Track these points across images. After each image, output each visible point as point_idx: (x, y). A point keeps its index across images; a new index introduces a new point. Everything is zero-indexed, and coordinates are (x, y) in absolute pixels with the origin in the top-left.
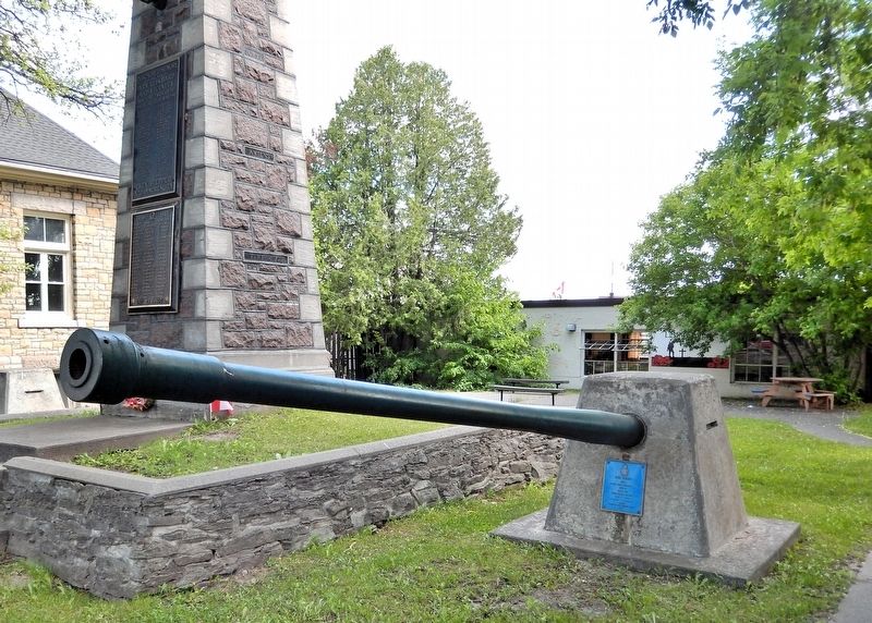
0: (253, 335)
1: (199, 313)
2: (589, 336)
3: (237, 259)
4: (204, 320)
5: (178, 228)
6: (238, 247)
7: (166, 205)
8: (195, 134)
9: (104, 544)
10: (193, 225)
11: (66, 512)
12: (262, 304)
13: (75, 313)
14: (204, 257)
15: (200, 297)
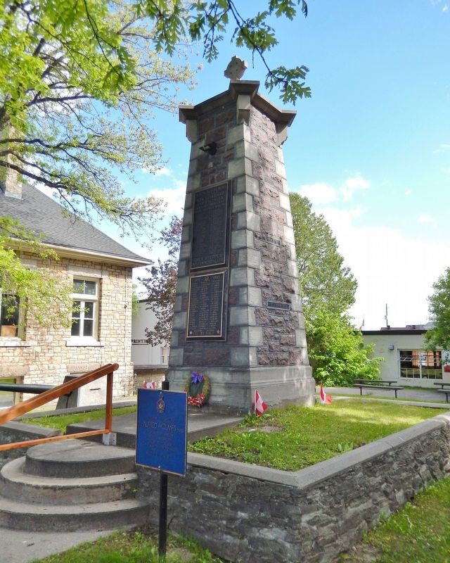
0: (273, 356)
1: (244, 341)
2: (402, 353)
3: (264, 306)
4: (248, 346)
5: (227, 286)
6: (264, 298)
7: (216, 272)
8: (238, 227)
9: (256, 527)
10: (238, 284)
11: (209, 494)
12: (277, 335)
13: (99, 337)
14: (247, 305)
15: (244, 331)
